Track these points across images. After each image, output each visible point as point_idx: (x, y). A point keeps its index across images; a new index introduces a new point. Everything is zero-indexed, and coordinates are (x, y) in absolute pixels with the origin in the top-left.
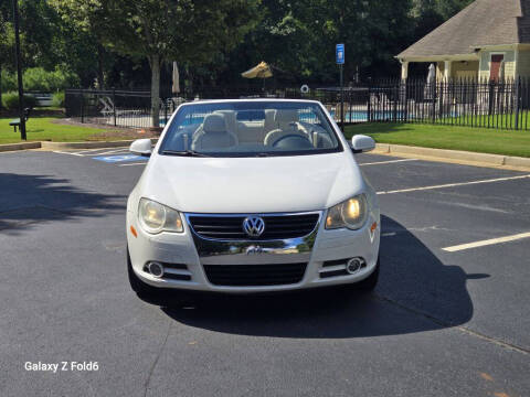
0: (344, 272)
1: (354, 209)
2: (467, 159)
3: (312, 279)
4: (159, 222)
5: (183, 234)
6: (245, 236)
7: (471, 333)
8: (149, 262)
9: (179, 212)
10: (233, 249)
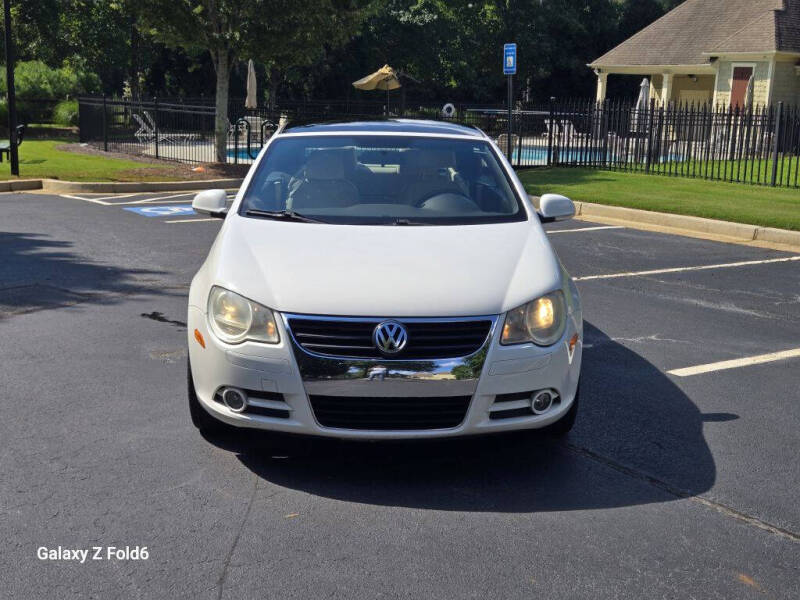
0: (527, 412)
1: (545, 313)
2: (701, 230)
3: (477, 421)
4: (241, 325)
5: (279, 347)
6: (376, 353)
7: (719, 509)
8: (222, 388)
9: (272, 311)
10: (353, 370)
